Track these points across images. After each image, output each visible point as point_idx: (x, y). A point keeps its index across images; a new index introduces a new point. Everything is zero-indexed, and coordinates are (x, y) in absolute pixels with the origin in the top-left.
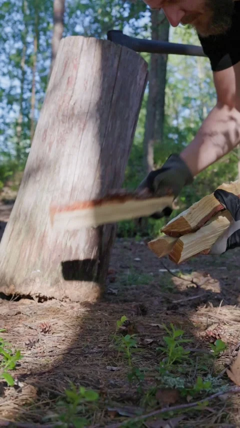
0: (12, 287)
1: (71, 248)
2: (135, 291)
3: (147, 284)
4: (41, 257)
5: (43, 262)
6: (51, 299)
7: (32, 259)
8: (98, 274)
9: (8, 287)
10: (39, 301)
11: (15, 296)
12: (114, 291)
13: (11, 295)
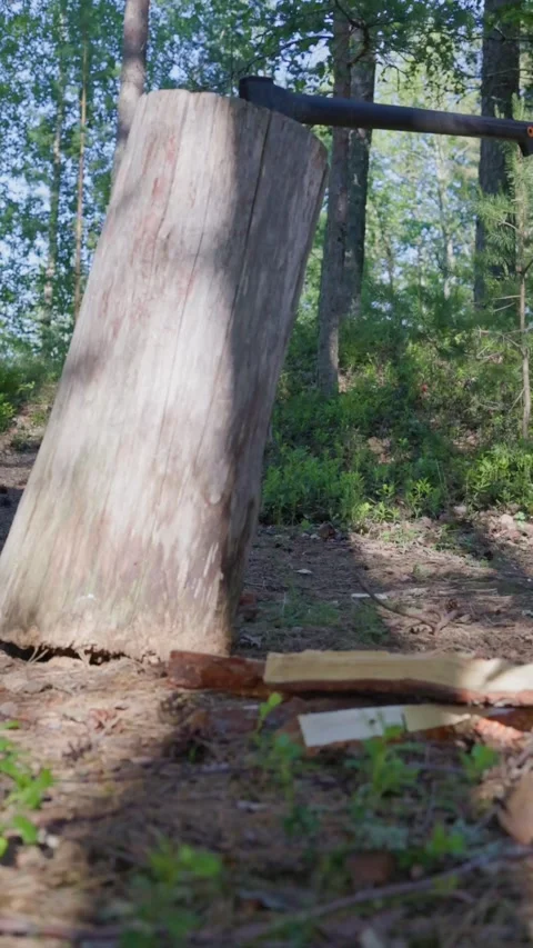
0: (33, 631)
1: (161, 546)
3: (325, 624)
4: (97, 567)
5: (100, 578)
6: (117, 656)
7: (77, 571)
8: (219, 602)
9: (25, 631)
10: (93, 662)
11: (40, 651)
12: (255, 640)
13: (31, 649)
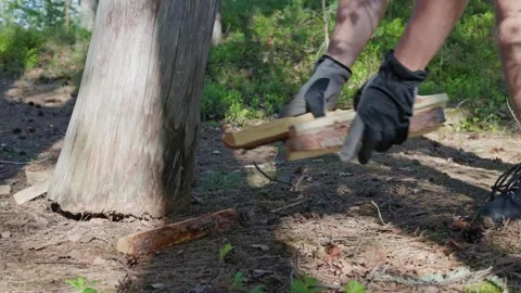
0: (80, 205)
1: (149, 155)
2: (223, 198)
3: (236, 188)
4: (114, 169)
5: (116, 174)
6: (127, 217)
7: (103, 171)
8: (182, 183)
9: (76, 205)
10: (114, 220)
11: (85, 216)
12: (199, 200)
13: (80, 214)
